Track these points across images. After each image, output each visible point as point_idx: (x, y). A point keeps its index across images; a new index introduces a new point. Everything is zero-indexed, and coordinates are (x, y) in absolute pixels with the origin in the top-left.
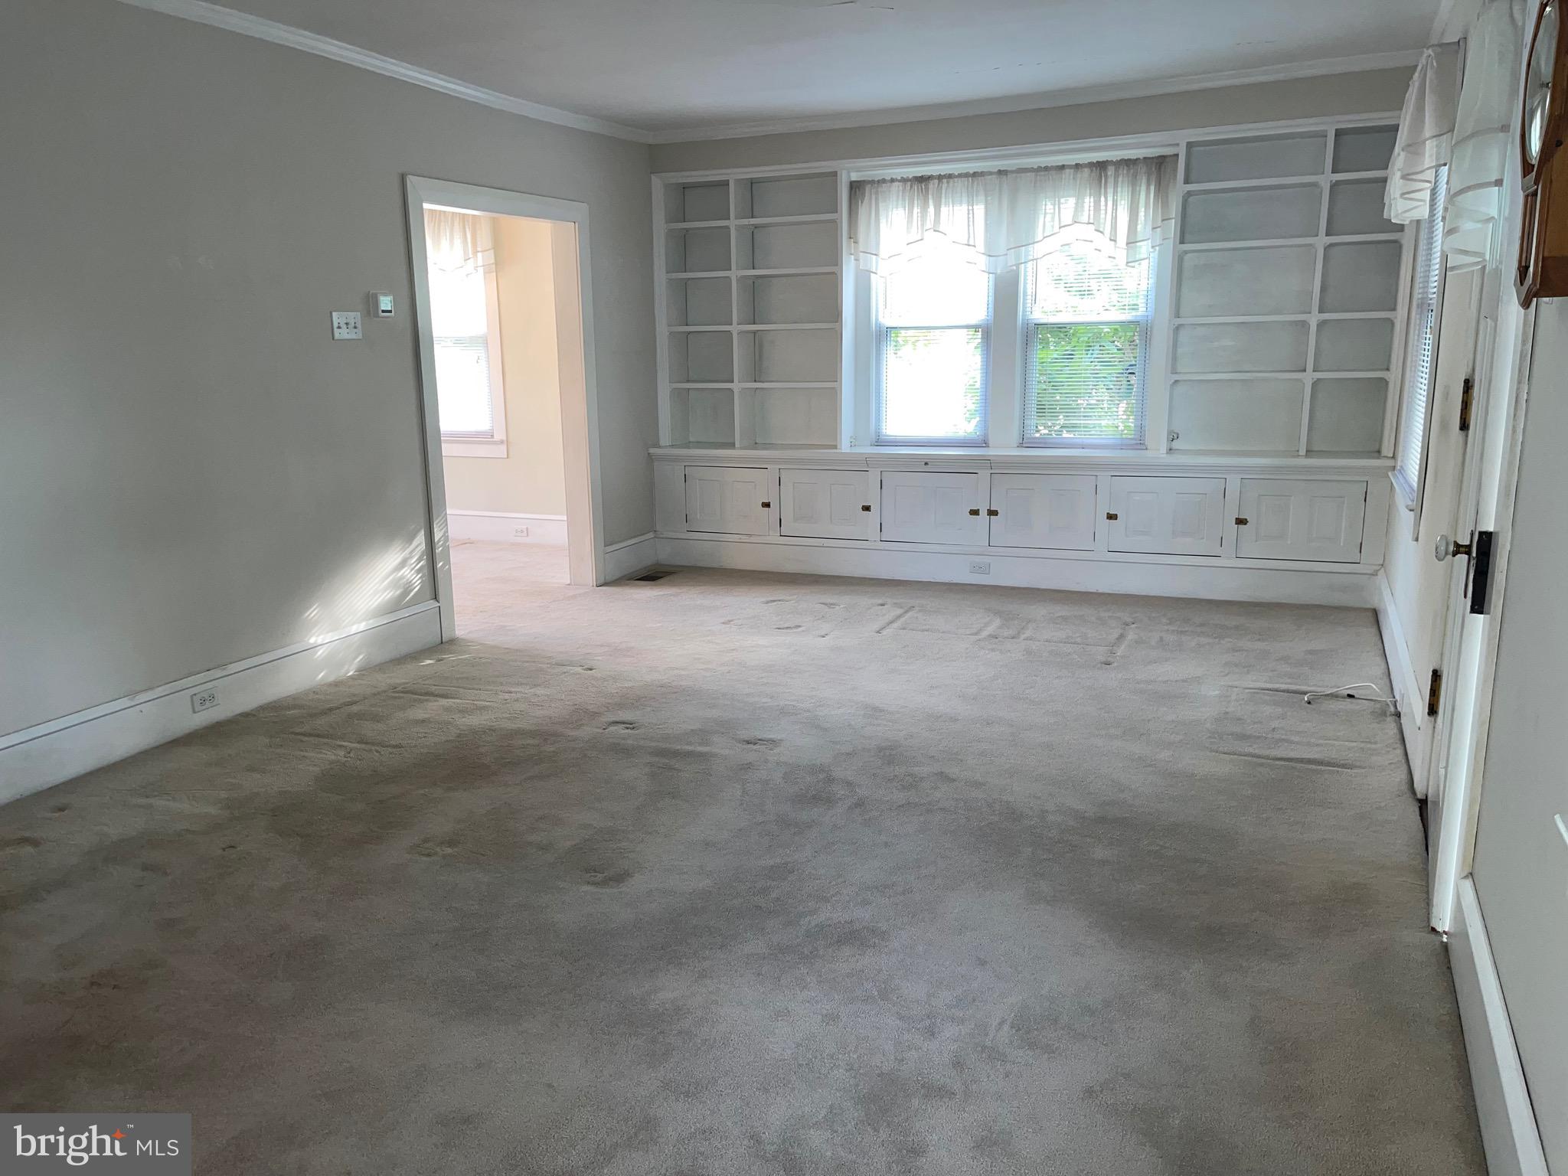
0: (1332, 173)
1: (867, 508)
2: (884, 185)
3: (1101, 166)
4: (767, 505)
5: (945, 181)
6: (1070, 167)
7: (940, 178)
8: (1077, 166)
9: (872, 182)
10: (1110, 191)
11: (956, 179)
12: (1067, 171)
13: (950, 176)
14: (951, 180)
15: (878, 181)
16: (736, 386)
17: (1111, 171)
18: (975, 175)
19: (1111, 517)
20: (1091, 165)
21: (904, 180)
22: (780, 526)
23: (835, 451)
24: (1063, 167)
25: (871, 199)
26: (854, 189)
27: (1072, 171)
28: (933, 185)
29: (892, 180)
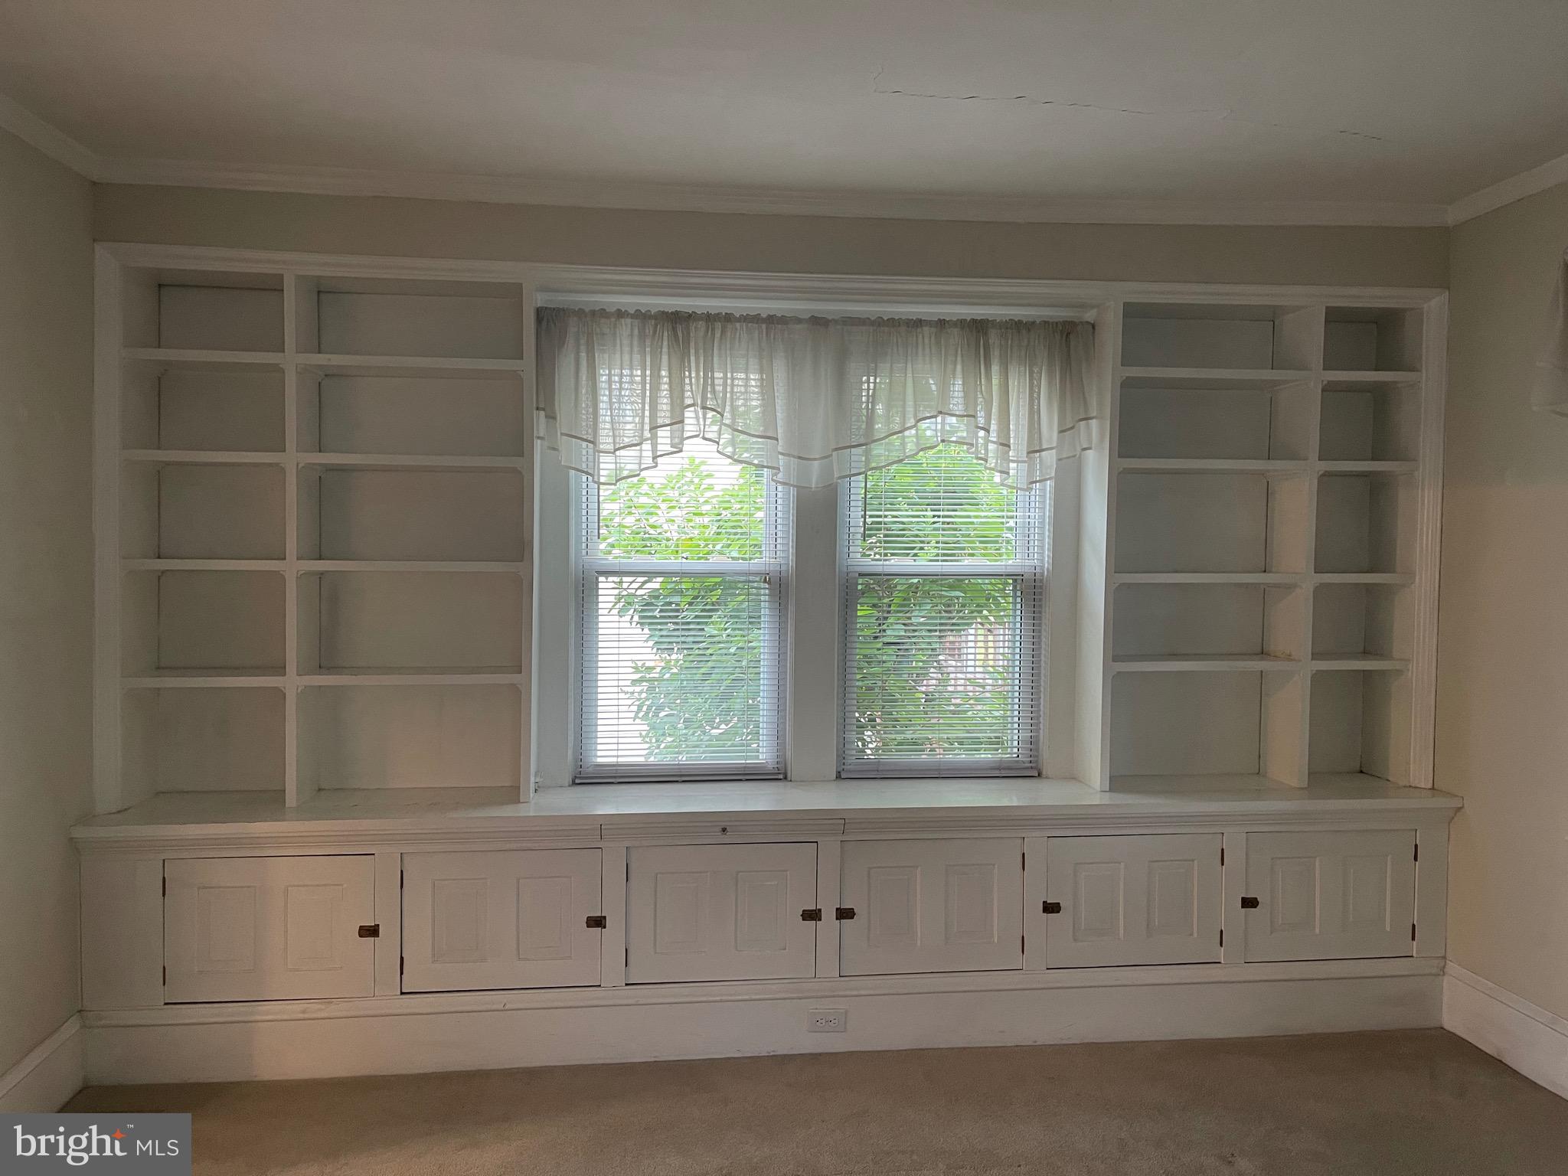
0: (1324, 369)
1: (597, 922)
2: (603, 320)
3: (978, 328)
4: (370, 931)
5: (718, 325)
6: (929, 323)
7: (710, 318)
8: (942, 324)
9: (580, 313)
10: (995, 368)
11: (738, 325)
12: (926, 329)
13: (728, 318)
14: (729, 326)
15: (593, 313)
16: (292, 683)
17: (994, 338)
18: (771, 320)
19: (1051, 908)
20: (962, 324)
21: (642, 316)
22: (402, 973)
23: (508, 811)
24: (918, 323)
25: (577, 340)
26: (544, 323)
27: (933, 330)
28: (698, 329)
29: (620, 314)
